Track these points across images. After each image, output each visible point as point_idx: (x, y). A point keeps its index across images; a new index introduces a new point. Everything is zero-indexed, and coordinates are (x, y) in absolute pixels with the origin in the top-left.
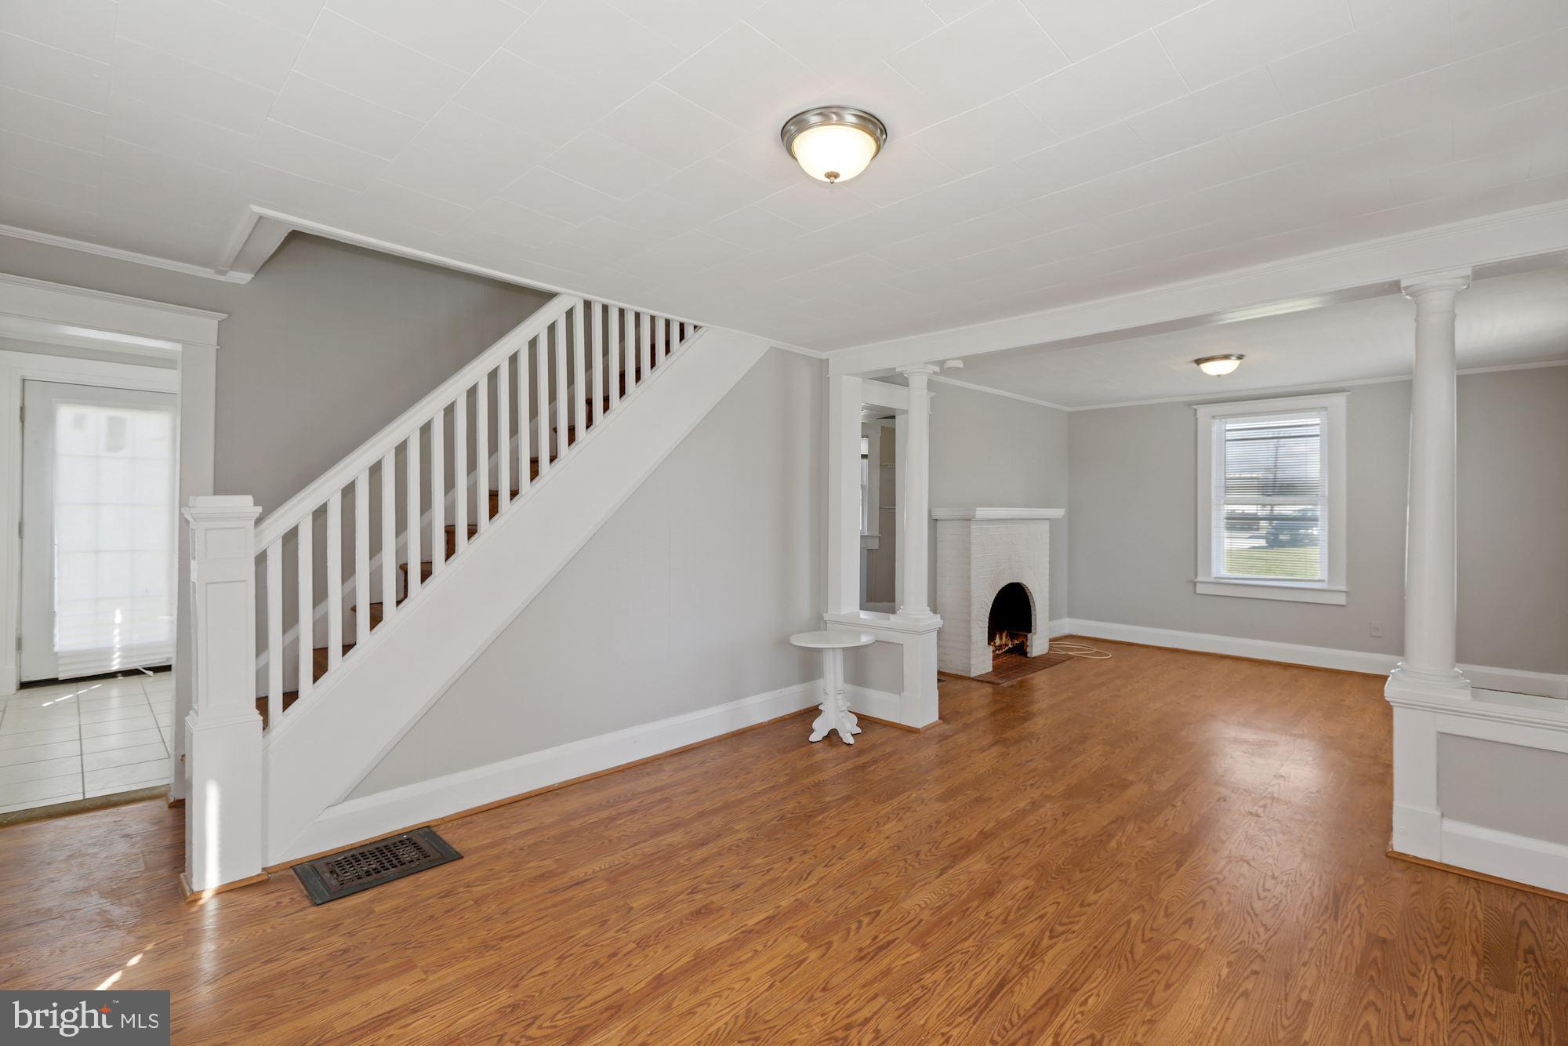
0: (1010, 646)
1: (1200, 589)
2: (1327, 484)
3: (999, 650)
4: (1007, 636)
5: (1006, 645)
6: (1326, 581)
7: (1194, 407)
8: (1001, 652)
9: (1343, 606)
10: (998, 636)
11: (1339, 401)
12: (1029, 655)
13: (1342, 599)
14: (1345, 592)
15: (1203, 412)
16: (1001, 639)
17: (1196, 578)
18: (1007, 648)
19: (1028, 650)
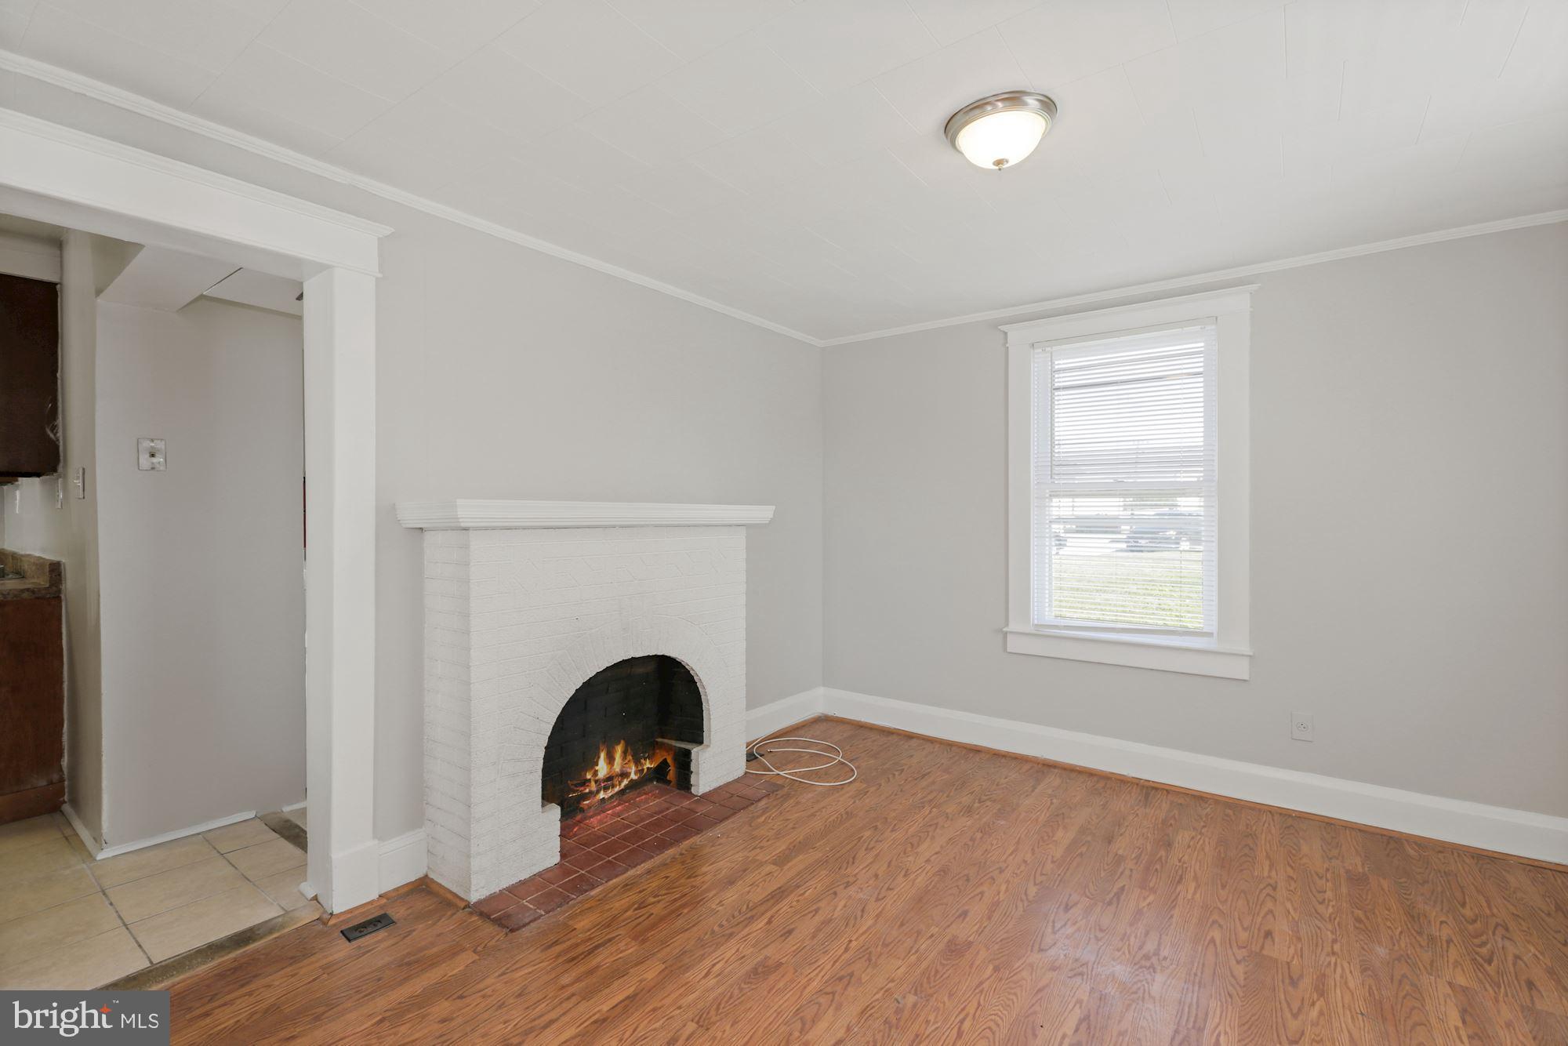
0: (633, 776)
1: (1015, 645)
2: (1216, 458)
3: (606, 789)
4: (625, 753)
5: (624, 775)
6: (1215, 635)
7: (1004, 328)
8: (610, 793)
9: (1245, 681)
10: (603, 755)
11: (1238, 302)
12: (693, 790)
13: (1241, 670)
14: (1250, 656)
15: (1015, 334)
16: (610, 759)
17: (1007, 625)
18: (625, 782)
19: (693, 780)
